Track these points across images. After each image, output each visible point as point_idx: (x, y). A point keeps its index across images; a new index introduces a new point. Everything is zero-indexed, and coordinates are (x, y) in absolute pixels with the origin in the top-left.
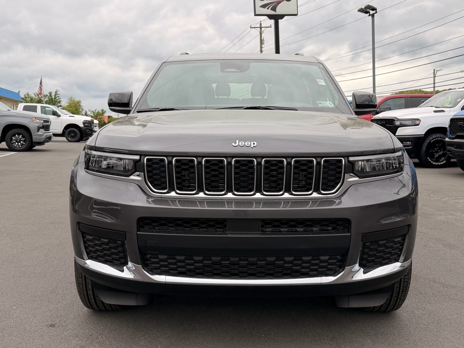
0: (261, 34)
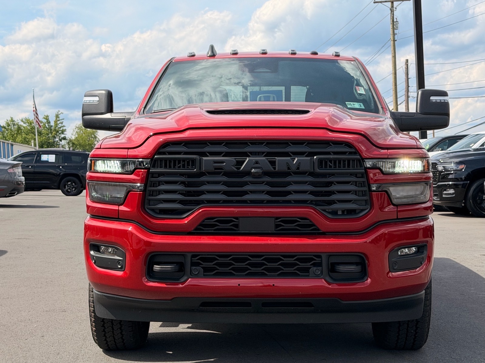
0: (392, 12)
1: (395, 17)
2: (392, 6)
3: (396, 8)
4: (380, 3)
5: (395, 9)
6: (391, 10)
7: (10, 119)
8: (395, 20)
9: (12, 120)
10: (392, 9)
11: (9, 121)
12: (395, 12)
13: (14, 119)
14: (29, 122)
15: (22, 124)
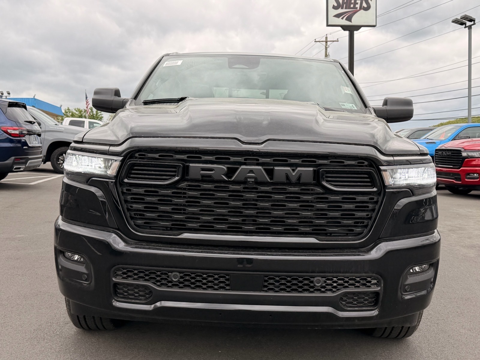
0: (326, 49)
1: (328, 52)
2: (326, 45)
4: (318, 43)
5: (328, 47)
6: (325, 47)
7: (67, 108)
8: (328, 54)
9: (68, 109)
11: (66, 110)
12: (328, 49)
13: (69, 108)
14: (79, 111)
15: (75, 112)
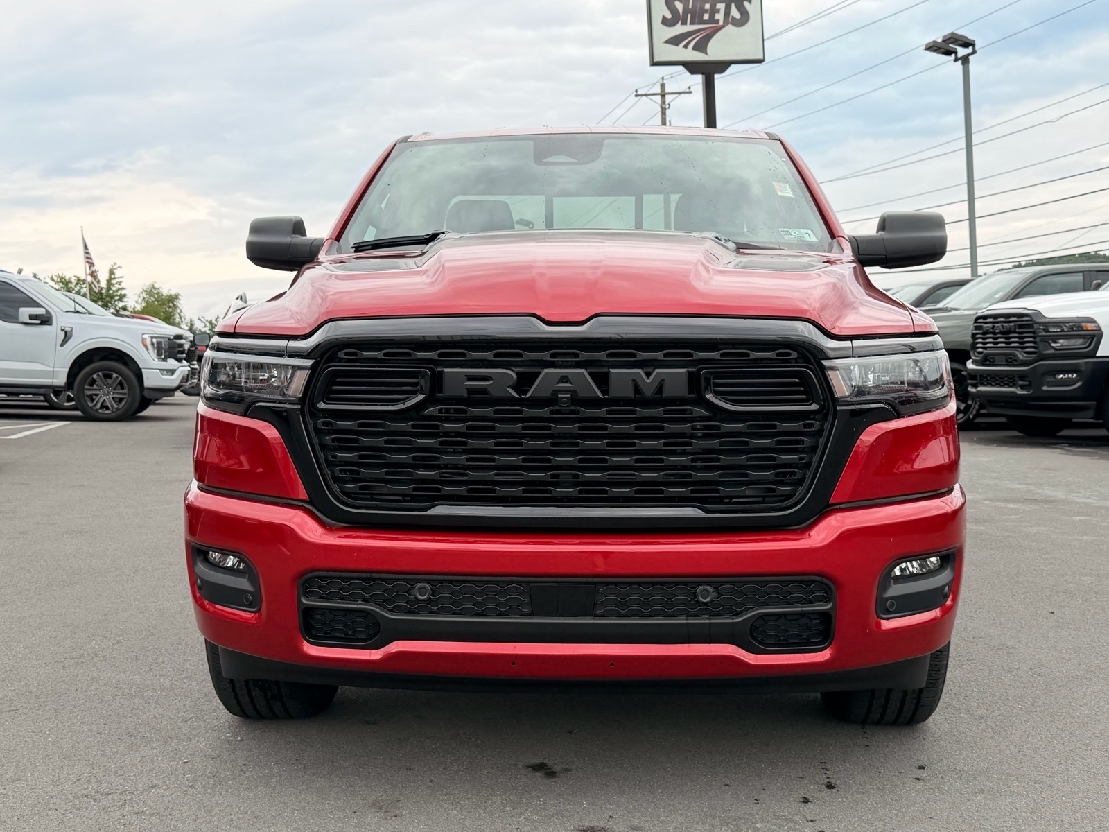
0: (663, 111)
1: (668, 119)
2: (663, 102)
3: (669, 105)
4: (644, 97)
5: (667, 107)
6: (661, 107)
10: (663, 106)
12: (667, 111)
